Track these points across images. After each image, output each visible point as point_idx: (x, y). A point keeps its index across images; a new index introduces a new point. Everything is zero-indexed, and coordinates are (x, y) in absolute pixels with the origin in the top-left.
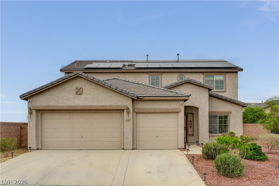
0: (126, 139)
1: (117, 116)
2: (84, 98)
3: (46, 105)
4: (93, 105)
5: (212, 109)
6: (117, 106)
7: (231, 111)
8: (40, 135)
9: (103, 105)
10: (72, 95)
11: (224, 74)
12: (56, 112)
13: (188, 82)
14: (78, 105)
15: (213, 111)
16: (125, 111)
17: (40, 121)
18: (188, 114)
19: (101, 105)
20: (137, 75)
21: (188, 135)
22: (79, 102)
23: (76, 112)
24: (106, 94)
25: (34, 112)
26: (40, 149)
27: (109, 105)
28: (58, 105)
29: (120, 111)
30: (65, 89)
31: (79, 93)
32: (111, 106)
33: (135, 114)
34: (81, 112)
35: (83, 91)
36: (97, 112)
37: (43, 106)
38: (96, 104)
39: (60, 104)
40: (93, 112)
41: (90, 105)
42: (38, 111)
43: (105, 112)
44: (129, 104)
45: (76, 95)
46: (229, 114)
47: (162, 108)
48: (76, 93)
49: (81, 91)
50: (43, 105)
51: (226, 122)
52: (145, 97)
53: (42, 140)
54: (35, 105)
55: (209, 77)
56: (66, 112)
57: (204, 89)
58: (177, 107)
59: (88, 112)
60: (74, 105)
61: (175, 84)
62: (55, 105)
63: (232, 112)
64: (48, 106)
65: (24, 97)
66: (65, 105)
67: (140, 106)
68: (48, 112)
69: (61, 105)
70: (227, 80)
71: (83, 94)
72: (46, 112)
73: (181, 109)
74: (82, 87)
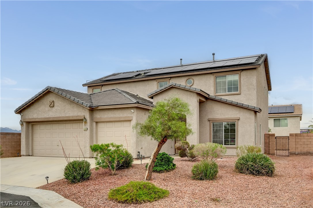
2: (55, 110)
4: (61, 116)
5: (216, 116)
7: (239, 118)
8: (31, 144)
10: (47, 108)
11: (239, 72)
13: (172, 87)
14: (51, 117)
15: (217, 118)
17: (30, 132)
19: (66, 116)
22: (52, 114)
24: (70, 105)
25: (24, 124)
26: (31, 156)
28: (38, 117)
29: (81, 121)
30: (43, 103)
31: (51, 105)
33: (94, 124)
34: (57, 123)
35: (55, 104)
38: (63, 116)
39: (40, 116)
41: (59, 116)
42: (27, 123)
43: (72, 122)
44: (86, 114)
45: (50, 108)
46: (237, 121)
47: (116, 116)
48: (49, 106)
49: (53, 104)
51: (233, 131)
52: (99, 107)
53: (33, 148)
54: (25, 118)
55: (220, 77)
56: (47, 123)
57: (192, 94)
58: (129, 115)
59: (61, 122)
60: (48, 117)
63: (241, 119)
64: (32, 119)
65: (17, 111)
66: (43, 117)
67: (99, 116)
70: (242, 79)
71: (55, 107)
73: (132, 117)
74: (53, 100)
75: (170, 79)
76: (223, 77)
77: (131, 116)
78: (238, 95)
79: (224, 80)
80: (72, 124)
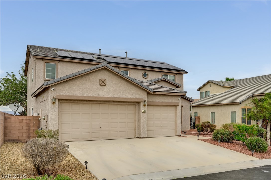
1: (131, 108)
2: (107, 90)
3: (70, 95)
4: (115, 97)
6: (136, 99)
9: (124, 97)
10: (96, 85)
11: (175, 75)
12: (77, 102)
13: (163, 80)
14: (102, 96)
16: (142, 104)
19: (122, 97)
22: (103, 93)
23: (96, 102)
24: (126, 87)
27: (129, 97)
28: (82, 95)
30: (89, 79)
31: (103, 84)
32: (131, 99)
34: (101, 103)
35: (107, 83)
36: (116, 103)
38: (117, 96)
39: (84, 94)
40: (112, 103)
41: (112, 97)
42: (59, 100)
44: (145, 97)
45: (100, 87)
48: (100, 85)
49: (105, 82)
50: (67, 95)
54: (58, 94)
56: (86, 102)
57: (173, 87)
58: (176, 101)
59: (107, 103)
60: (98, 96)
62: (79, 95)
63: (183, 106)
64: (73, 96)
65: (49, 84)
66: (89, 96)
68: (68, 102)
69: (86, 96)
71: (106, 86)
72: (66, 102)
73: (179, 103)
74: (106, 79)
75: (131, 69)
80: (118, 105)
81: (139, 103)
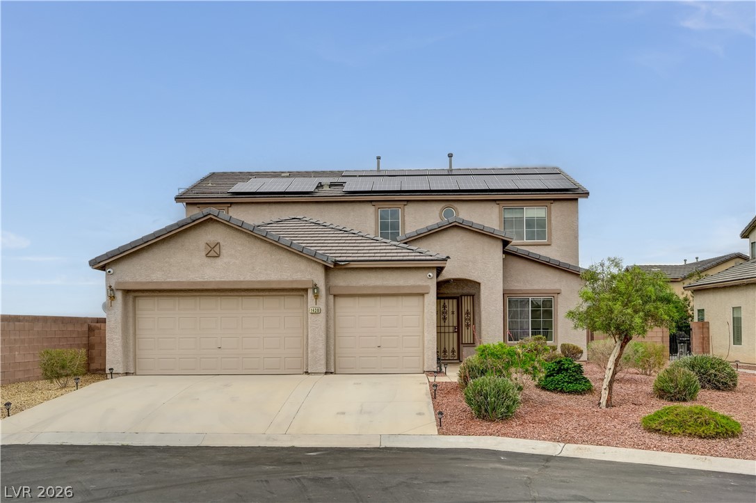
0: (312, 352)
1: (292, 303)
2: (224, 265)
3: (144, 280)
4: (242, 279)
5: (516, 284)
6: (292, 282)
7: (560, 290)
8: (131, 344)
9: (263, 279)
10: (198, 258)
11: (548, 203)
12: (164, 294)
13: (456, 226)
14: (211, 280)
15: (518, 290)
16: (310, 292)
17: (131, 314)
18: (461, 296)
19: (259, 279)
20: (349, 207)
21: (462, 344)
22: (213, 273)
23: (207, 294)
24: (269, 255)
25: (119, 295)
26: (133, 374)
27: (275, 279)
28: (168, 280)
29: (300, 291)
30: (183, 246)
31: (212, 253)
32: (279, 282)
33: (331, 297)
34: (218, 294)
35: (222, 251)
36: (252, 294)
37: (137, 283)
38: (248, 278)
39: (173, 278)
40: (243, 293)
41: (235, 280)
42: (127, 292)
43: (267, 293)
44: (318, 277)
45: (206, 260)
46: (555, 295)
47: (390, 285)
48: (207, 255)
49: (217, 249)
50: (138, 280)
51: (549, 313)
53: (135, 355)
54: (120, 280)
55: (511, 210)
56: (185, 294)
57: (492, 242)
58: (418, 283)
59: (232, 294)
60: (202, 280)
61: (426, 231)
62: (163, 280)
63: (563, 292)
64: (149, 282)
65: (99, 263)
66: (184, 280)
67: (343, 281)
68: (147, 294)
69: (176, 280)
70: (553, 218)
71: (221, 256)
72: (144, 294)
73: (429, 287)
74: (219, 241)
75: (405, 203)
76: (517, 210)
77: (425, 284)
78: (547, 247)
79: (518, 216)
80: (261, 298)
81: (306, 290)
